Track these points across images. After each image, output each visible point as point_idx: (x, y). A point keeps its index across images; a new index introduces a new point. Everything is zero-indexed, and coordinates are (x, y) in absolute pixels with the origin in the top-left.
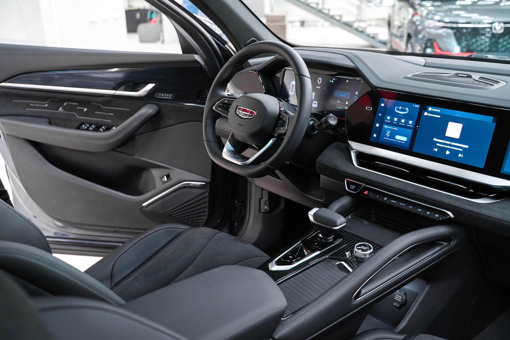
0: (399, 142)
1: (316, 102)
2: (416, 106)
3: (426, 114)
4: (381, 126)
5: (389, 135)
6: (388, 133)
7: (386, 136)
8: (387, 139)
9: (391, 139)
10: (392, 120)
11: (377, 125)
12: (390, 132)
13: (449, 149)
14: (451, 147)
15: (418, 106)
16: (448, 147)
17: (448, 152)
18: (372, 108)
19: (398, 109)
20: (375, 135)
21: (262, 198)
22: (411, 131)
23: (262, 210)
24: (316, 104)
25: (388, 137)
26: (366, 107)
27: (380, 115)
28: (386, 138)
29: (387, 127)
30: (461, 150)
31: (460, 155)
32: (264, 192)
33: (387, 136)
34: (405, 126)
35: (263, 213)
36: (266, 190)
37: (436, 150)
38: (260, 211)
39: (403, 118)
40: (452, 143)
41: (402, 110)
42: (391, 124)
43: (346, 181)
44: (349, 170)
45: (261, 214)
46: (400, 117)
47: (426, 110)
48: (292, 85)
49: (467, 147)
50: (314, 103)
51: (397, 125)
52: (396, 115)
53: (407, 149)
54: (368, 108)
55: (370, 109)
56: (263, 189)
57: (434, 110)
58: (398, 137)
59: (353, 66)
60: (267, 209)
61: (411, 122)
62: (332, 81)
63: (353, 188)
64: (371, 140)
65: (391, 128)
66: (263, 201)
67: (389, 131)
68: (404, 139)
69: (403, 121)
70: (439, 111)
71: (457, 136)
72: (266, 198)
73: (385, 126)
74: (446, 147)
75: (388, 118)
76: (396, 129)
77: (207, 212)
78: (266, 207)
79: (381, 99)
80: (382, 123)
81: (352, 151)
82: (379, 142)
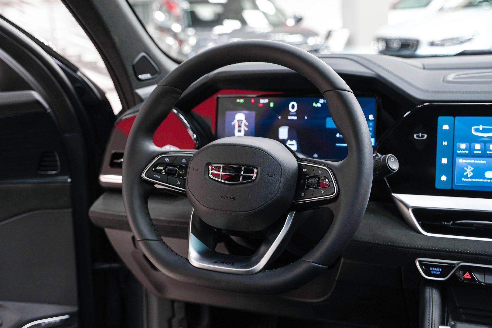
1: (295, 142)
4: (452, 162)
5: (472, 174)
7: (466, 177)
8: (470, 180)
9: (477, 180)
10: (470, 149)
11: (444, 161)
12: (472, 169)
18: (426, 136)
19: (477, 130)
20: (444, 178)
21: (173, 317)
24: (295, 144)
25: (471, 177)
26: (415, 136)
27: (445, 143)
28: (467, 180)
29: (464, 161)
32: (176, 305)
33: (469, 176)
36: (179, 301)
41: (484, 131)
42: (471, 155)
43: (417, 263)
44: (420, 244)
46: (485, 142)
48: (238, 121)
50: (289, 144)
51: (484, 155)
52: (478, 140)
54: (417, 136)
55: (423, 136)
56: (173, 302)
58: (489, 175)
59: (371, 74)
62: (319, 105)
63: (438, 273)
64: (438, 186)
65: (473, 161)
66: (175, 322)
67: (469, 167)
72: (180, 314)
73: (461, 161)
75: (463, 146)
76: (482, 162)
79: (441, 119)
80: (453, 156)
81: (410, 210)
82: (455, 188)
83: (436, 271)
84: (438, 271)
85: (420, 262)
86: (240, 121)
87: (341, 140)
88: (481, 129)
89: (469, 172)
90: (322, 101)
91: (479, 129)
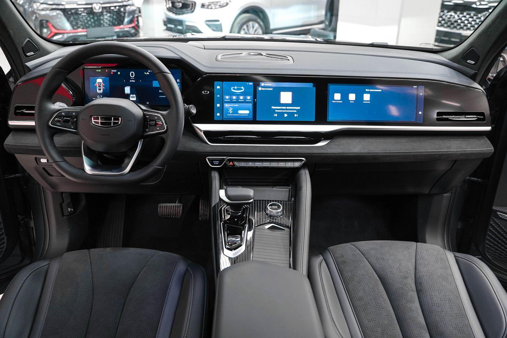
0: (243, 115)
1: (134, 96)
2: (250, 84)
3: (260, 89)
4: (222, 106)
5: (232, 112)
6: (230, 110)
7: (229, 113)
8: (231, 115)
9: (235, 115)
10: (231, 99)
11: (218, 105)
12: (232, 109)
13: (286, 113)
14: (287, 111)
15: (252, 84)
16: (285, 111)
17: (286, 115)
18: (208, 92)
19: (234, 89)
20: (218, 114)
21: (63, 202)
22: (250, 105)
23: (66, 213)
24: (134, 97)
25: (231, 114)
26: (203, 92)
27: (218, 96)
28: (230, 115)
29: (228, 105)
30: (296, 111)
31: (295, 115)
32: (64, 195)
33: (231, 113)
34: (245, 102)
35: (66, 216)
36: (66, 193)
37: (276, 115)
38: (63, 215)
39: (241, 95)
40: (288, 108)
41: (237, 89)
42: (231, 102)
43: (207, 160)
44: (208, 150)
45: (65, 217)
46: (238, 95)
47: (259, 85)
49: (299, 108)
50: (131, 97)
51: (237, 102)
52: (234, 94)
53: (252, 120)
54: (204, 92)
56: (62, 193)
57: (266, 85)
58: (240, 112)
60: (71, 210)
61: (249, 98)
62: (148, 73)
64: (215, 119)
65: (232, 105)
66: (64, 205)
68: (247, 112)
69: (241, 98)
70: (271, 85)
71: (290, 101)
72: (67, 200)
73: (226, 105)
74: (284, 111)
75: (227, 97)
76: (236, 105)
77: (6, 238)
78: (69, 209)
79: (216, 83)
80: (222, 102)
81: (202, 132)
82: (224, 119)
83: (216, 163)
84: (217, 162)
85: (208, 159)
86: (99, 83)
87: (162, 94)
88: (236, 88)
89: (231, 111)
90: (149, 71)
91: (235, 88)
